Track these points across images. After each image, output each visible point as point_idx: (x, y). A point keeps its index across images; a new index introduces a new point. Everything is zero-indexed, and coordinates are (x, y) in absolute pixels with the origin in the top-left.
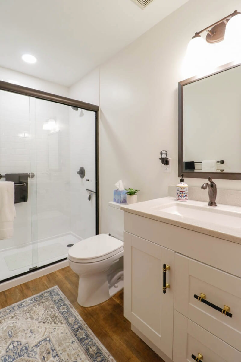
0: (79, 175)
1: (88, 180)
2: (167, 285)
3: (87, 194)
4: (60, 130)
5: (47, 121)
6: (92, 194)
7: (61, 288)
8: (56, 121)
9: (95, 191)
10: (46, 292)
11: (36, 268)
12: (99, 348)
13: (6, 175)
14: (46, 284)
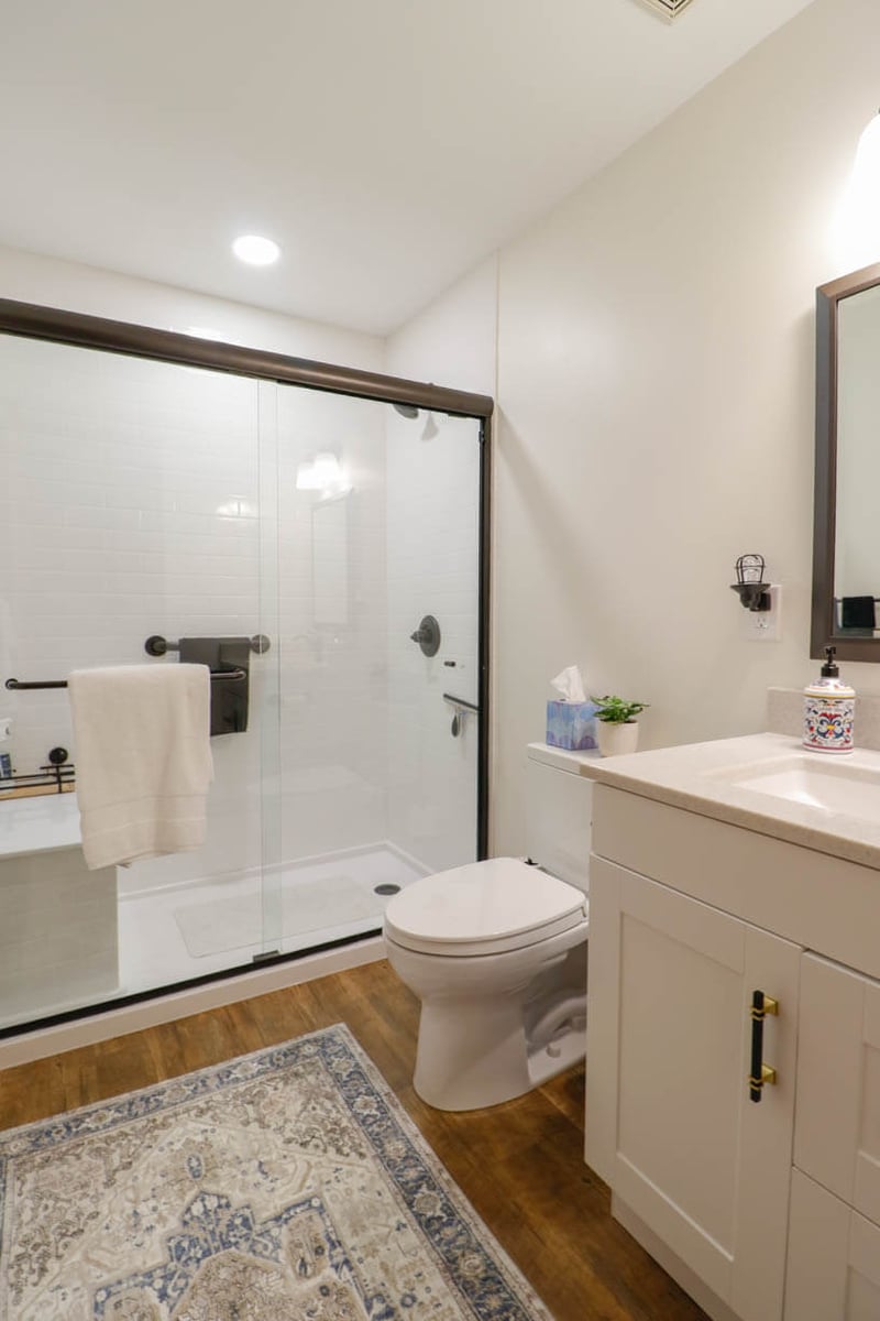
0: (418, 645)
1: (453, 664)
2: (766, 1070)
3: (447, 714)
4: (352, 490)
5: (310, 460)
6: (464, 713)
7: (357, 1031)
8: (338, 459)
9: (475, 701)
10: (308, 1041)
11: (275, 955)
12: (493, 1263)
13: (180, 641)
14: (309, 1013)
